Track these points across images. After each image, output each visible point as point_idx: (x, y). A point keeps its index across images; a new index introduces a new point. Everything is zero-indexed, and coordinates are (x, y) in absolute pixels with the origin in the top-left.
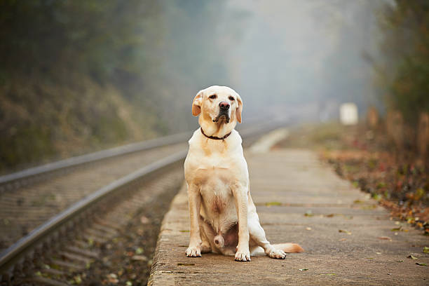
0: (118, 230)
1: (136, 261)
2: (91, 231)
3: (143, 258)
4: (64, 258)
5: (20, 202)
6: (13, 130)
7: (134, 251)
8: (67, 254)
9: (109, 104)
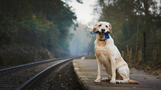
1: (62, 87)
2: (46, 78)
3: (64, 87)
4: (40, 87)
5: (26, 71)
6: (25, 56)
7: (61, 85)
8: (41, 85)
9: (46, 51)
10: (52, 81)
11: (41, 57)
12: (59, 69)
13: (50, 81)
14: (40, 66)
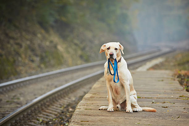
0: (56, 115)
2: (41, 115)
9: (51, 42)
10: (51, 120)
11: (37, 59)
12: (75, 96)
13: (46, 120)
14: (31, 87)
